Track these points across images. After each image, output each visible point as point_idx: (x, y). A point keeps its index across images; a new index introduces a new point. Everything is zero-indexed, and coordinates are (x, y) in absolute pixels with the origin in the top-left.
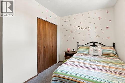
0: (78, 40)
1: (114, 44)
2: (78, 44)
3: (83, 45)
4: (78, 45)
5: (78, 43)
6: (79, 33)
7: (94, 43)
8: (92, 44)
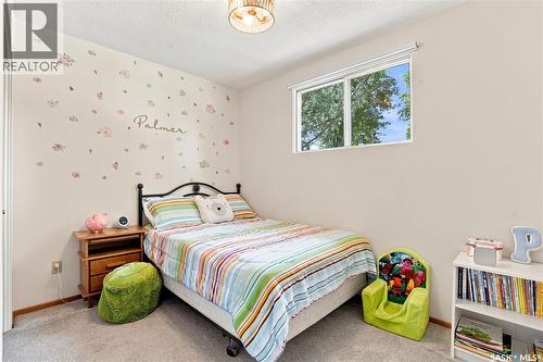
0: (138, 174)
1: (239, 186)
2: (140, 192)
3: (161, 196)
4: (141, 197)
5: (140, 187)
6: (143, 146)
7: (196, 187)
8: (189, 189)
